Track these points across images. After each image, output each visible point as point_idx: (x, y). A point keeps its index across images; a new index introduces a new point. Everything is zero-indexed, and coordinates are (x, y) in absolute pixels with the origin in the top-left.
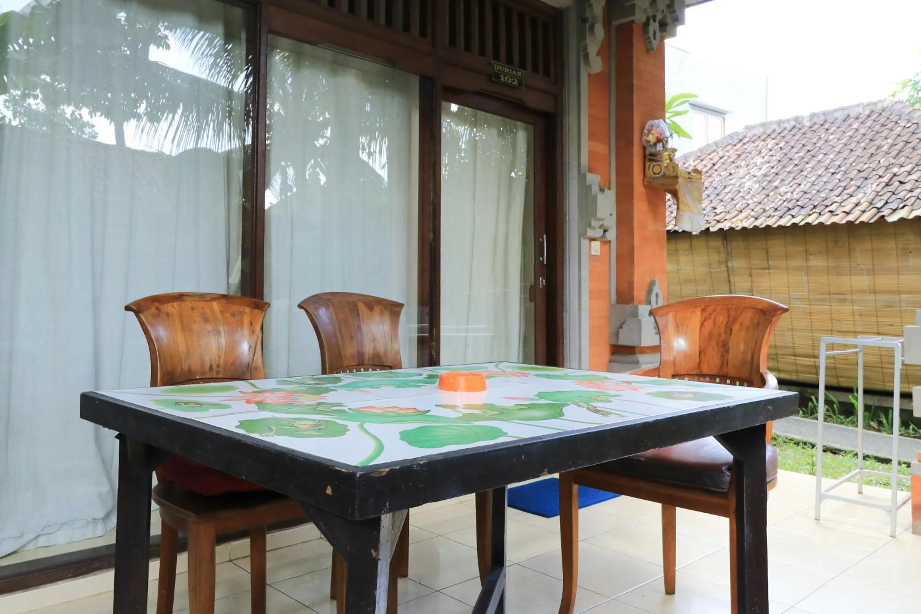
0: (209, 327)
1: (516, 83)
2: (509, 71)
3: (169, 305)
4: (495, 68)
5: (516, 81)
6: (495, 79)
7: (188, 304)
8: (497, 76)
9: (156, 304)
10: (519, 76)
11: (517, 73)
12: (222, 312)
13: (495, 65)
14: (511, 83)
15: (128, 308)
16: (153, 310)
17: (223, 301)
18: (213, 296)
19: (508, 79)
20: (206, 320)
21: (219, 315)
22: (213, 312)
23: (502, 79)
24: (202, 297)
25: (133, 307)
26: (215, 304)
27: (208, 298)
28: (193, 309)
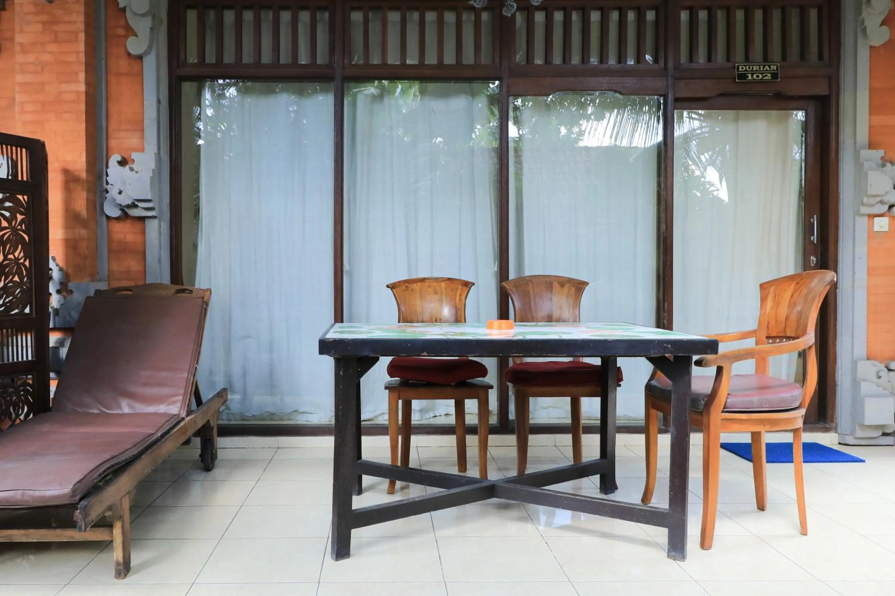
0: (437, 297)
1: (769, 77)
2: (760, 68)
3: (415, 284)
4: (740, 69)
5: (769, 75)
6: (738, 80)
7: (427, 284)
8: (743, 76)
9: (406, 284)
10: (774, 70)
11: (770, 68)
12: (446, 288)
13: (740, 67)
14: (762, 79)
15: (388, 286)
16: (404, 287)
17: (448, 282)
18: (443, 279)
19: (758, 76)
20: (436, 293)
21: (444, 290)
22: (441, 288)
23: (750, 78)
24: (437, 280)
25: (391, 286)
26: (443, 284)
27: (440, 280)
28: (429, 286)
